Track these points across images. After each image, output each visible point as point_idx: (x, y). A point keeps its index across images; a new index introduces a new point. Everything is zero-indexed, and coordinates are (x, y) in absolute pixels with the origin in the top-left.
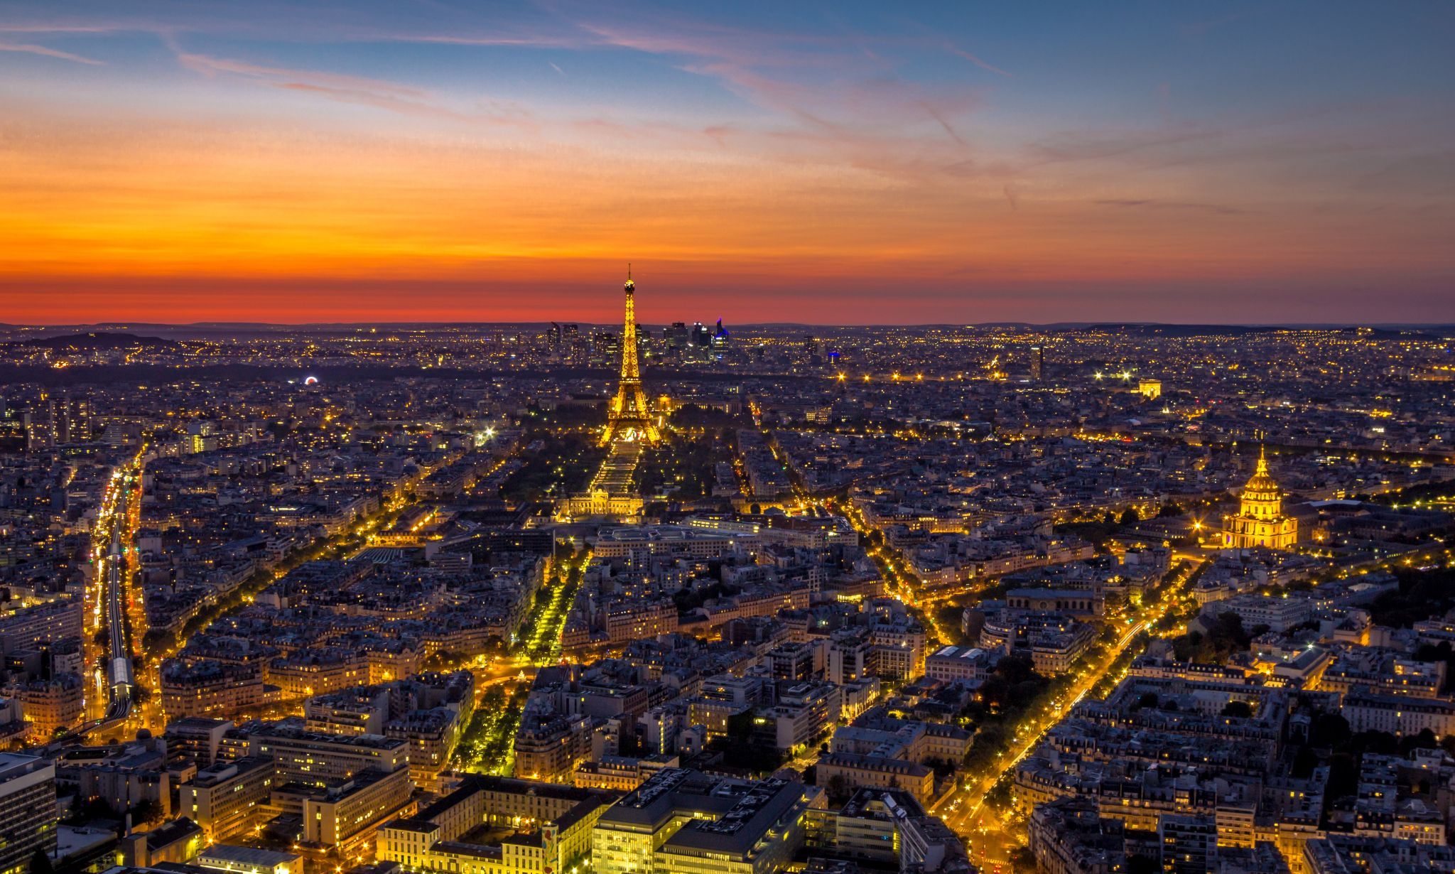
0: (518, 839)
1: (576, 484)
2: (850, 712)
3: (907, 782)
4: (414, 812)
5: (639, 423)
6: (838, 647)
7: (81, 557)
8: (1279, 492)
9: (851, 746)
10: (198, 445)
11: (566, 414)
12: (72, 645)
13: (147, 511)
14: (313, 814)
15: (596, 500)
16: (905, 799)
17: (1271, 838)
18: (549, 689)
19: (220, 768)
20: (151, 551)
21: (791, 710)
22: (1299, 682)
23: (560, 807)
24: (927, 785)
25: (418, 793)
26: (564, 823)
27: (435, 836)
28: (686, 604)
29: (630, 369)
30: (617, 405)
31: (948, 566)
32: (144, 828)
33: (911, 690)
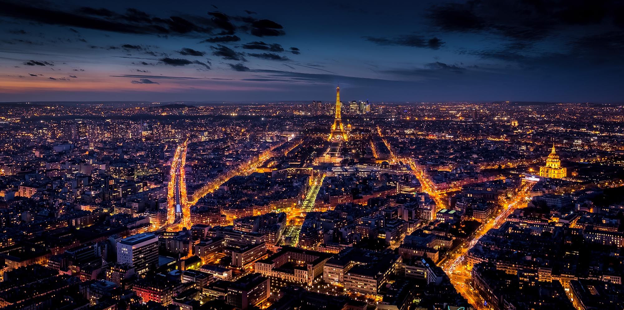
0: (300, 268)
1: (320, 153)
2: (410, 230)
3: (430, 255)
4: (266, 257)
5: (340, 133)
6: (406, 208)
7: (168, 173)
8: (560, 159)
9: (411, 242)
10: (203, 139)
11: (317, 130)
12: (165, 200)
13: (187, 159)
14: (235, 256)
15: (326, 158)
16: (429, 261)
17: (558, 279)
18: (311, 219)
19: (207, 240)
20: (189, 172)
21: (390, 229)
22: (568, 225)
23: (313, 258)
24: (437, 255)
25: (269, 252)
26: (315, 263)
27: (273, 265)
28: (355, 194)
29: (338, 117)
30: (334, 127)
31: (444, 182)
32: (184, 258)
33: (432, 224)
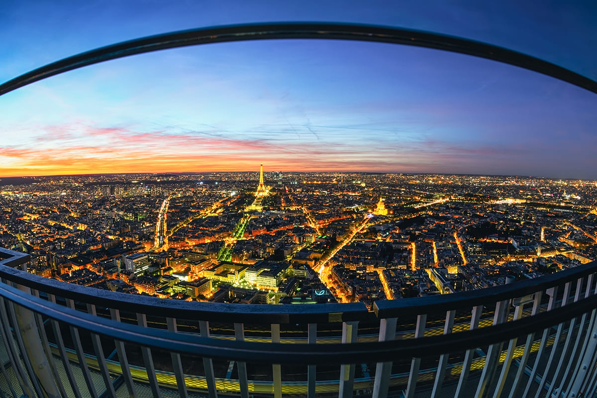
0: (231, 273)
1: (250, 204)
2: (299, 249)
3: (309, 263)
4: (212, 267)
5: (263, 191)
6: (298, 236)
7: (157, 217)
8: (384, 204)
9: (298, 255)
10: (179, 196)
11: (249, 190)
12: (153, 233)
13: (169, 208)
14: (193, 268)
15: (253, 207)
16: (308, 266)
17: (376, 270)
18: (240, 245)
19: (176, 258)
20: (169, 216)
22: (385, 240)
23: (239, 268)
24: (313, 263)
25: (213, 264)
26: (239, 271)
27: (215, 272)
28: (269, 228)
29: (261, 181)
30: (259, 188)
31: (322, 220)
32: (163, 268)
33: (312, 244)
